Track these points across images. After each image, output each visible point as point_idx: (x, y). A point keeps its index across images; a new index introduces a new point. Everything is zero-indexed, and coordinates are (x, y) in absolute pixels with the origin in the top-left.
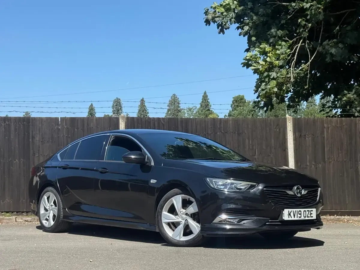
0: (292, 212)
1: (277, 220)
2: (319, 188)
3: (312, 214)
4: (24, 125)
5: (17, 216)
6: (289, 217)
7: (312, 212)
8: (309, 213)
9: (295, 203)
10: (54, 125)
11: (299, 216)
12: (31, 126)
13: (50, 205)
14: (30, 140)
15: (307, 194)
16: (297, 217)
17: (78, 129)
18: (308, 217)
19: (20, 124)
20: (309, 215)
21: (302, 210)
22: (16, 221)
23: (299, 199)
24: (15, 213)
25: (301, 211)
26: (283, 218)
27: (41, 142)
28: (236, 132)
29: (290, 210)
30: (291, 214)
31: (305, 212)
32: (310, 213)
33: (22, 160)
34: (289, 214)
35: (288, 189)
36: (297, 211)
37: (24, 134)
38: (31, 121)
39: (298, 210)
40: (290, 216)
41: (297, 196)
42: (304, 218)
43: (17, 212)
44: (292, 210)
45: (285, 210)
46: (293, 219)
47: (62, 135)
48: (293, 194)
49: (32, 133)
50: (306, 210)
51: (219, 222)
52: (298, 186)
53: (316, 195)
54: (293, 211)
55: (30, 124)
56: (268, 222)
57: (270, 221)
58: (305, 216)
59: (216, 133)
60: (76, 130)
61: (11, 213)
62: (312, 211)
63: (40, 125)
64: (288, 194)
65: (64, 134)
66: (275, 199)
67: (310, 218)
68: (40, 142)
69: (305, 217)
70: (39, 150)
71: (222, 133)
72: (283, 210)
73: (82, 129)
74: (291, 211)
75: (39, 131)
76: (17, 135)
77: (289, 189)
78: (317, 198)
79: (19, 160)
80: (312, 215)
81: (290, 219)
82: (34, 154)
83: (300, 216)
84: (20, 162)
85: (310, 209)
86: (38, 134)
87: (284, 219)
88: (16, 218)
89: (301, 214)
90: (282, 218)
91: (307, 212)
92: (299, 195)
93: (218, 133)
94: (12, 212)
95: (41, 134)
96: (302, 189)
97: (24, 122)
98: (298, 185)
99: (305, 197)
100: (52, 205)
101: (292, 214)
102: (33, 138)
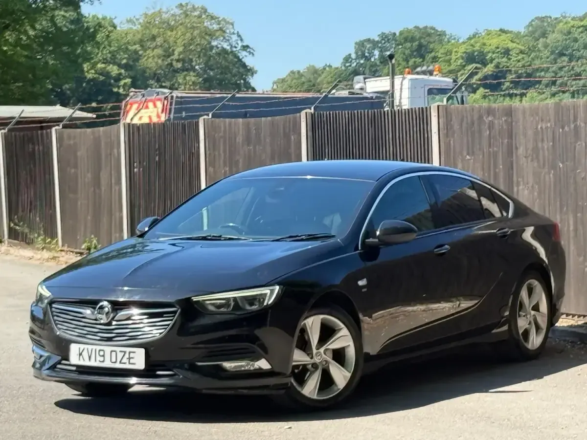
0: (86, 350)
3: (132, 358)
6: (79, 360)
7: (132, 355)
8: (124, 355)
11: (99, 358)
16: (96, 361)
18: (121, 363)
20: (125, 360)
21: (108, 349)
25: (103, 351)
29: (82, 346)
30: (83, 354)
31: (114, 354)
32: (127, 356)
34: (81, 354)
36: (96, 350)
39: (98, 348)
40: (81, 357)
42: (110, 364)
44: (86, 346)
45: (73, 346)
46: (87, 363)
50: (118, 349)
54: (88, 349)
58: (114, 360)
62: (134, 352)
67: (127, 366)
69: (115, 363)
72: (70, 346)
74: (84, 349)
80: (132, 361)
81: (82, 363)
83: (102, 359)
89: (103, 356)
92: (105, 320)
101: (85, 354)
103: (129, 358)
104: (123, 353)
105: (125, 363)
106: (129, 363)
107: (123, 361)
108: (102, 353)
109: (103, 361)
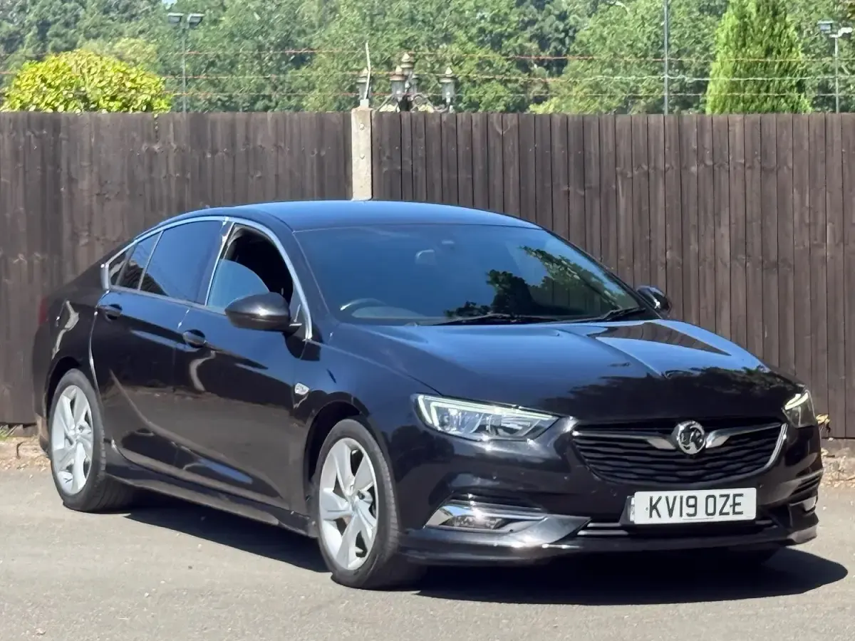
0: (663, 500)
1: (616, 521)
2: (782, 423)
3: (739, 504)
4: (40, 137)
5: (23, 439)
6: (651, 516)
7: (738, 500)
8: (726, 501)
9: (679, 473)
10: (138, 139)
11: (686, 510)
12: (64, 143)
13: (78, 427)
14: (62, 189)
15: (725, 445)
16: (681, 515)
17: (214, 152)
18: (721, 513)
19: (30, 137)
20: (728, 509)
21: (701, 495)
22: (18, 456)
23: (692, 461)
24: (21, 427)
25: (695, 498)
26: (632, 518)
27: (98, 195)
28: (757, 165)
29: (655, 495)
30: (658, 506)
31: (711, 501)
32: (730, 502)
33: (38, 255)
34: (653, 507)
35: (657, 433)
36: (681, 498)
37: (44, 170)
38: (63, 124)
39: (686, 494)
40: (654, 512)
41: (685, 453)
42: (706, 516)
43: (25, 426)
44: (664, 494)
45: (638, 495)
46: (665, 519)
47: (164, 173)
48: (670, 447)
49: (69, 169)
50: (717, 492)
51: (444, 524)
52: (692, 425)
53: (768, 447)
54: (667, 498)
55: (61, 135)
56: (585, 528)
57: (591, 525)
58: (711, 510)
59: (687, 168)
60: (209, 156)
61: (7, 427)
62: (741, 495)
63: (93, 140)
64: (654, 449)
65: (172, 172)
66: (608, 462)
67: (731, 518)
68: (95, 198)
69: (713, 514)
70: (90, 224)
71: (706, 165)
72: (633, 495)
73: (227, 153)
74: (660, 499)
75: (91, 162)
76: (21, 172)
77: (660, 431)
78: (771, 454)
79: (29, 255)
80: (738, 509)
81: (655, 520)
82: (75, 236)
83: (692, 511)
84: (31, 264)
85: (731, 492)
86: (87, 169)
87: (633, 522)
88: (19, 445)
89: (695, 506)
90: (627, 517)
91: (720, 502)
92: (693, 450)
93: (694, 169)
94: (11, 426)
95: (96, 169)
96: (707, 431)
97: (41, 128)
98: (691, 419)
99: (722, 453)
100: (81, 428)
101: (662, 507)
102: (72, 181)
103: (735, 504)
104: (725, 499)
105: (728, 514)
106: (734, 513)
107: (724, 511)
108: (692, 502)
109: (694, 515)
